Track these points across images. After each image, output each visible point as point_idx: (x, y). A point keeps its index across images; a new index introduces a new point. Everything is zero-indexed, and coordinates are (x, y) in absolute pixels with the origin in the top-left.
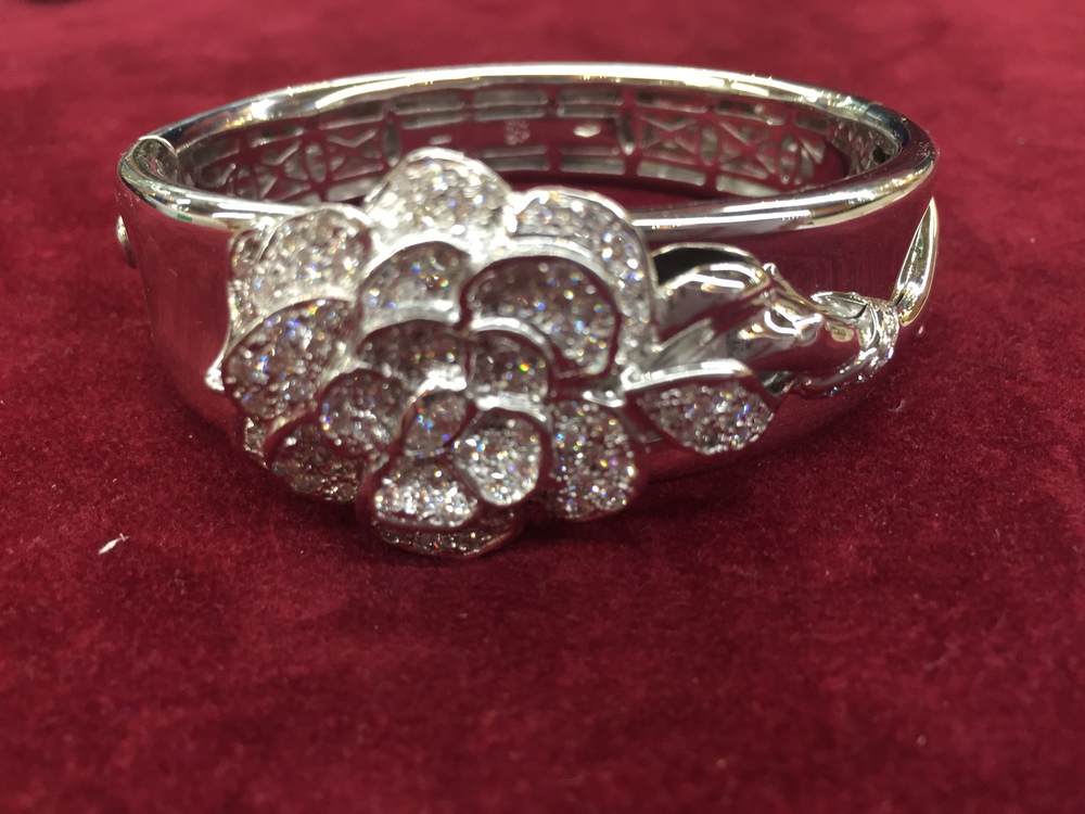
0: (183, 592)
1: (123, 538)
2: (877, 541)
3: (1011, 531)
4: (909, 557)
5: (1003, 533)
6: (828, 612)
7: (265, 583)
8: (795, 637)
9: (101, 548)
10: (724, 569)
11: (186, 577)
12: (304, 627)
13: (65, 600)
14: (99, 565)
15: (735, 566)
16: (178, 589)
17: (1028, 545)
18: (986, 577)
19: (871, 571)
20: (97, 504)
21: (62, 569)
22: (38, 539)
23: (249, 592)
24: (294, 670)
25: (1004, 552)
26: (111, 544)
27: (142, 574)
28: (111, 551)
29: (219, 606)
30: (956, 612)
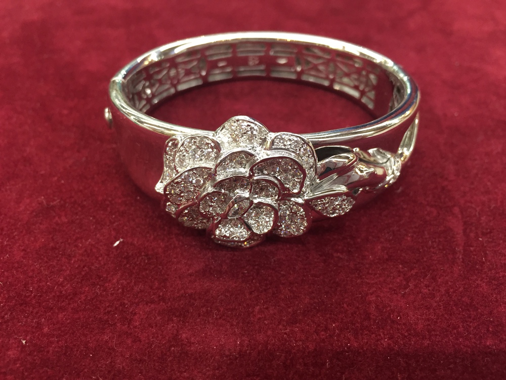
0: (146, 261)
1: (121, 240)
2: (388, 245)
3: (435, 242)
4: (399, 251)
5: (432, 242)
6: (370, 272)
7: (175, 258)
8: (359, 281)
9: (114, 244)
10: (335, 255)
11: (147, 255)
12: (191, 275)
13: (105, 264)
14: (114, 250)
15: (339, 254)
16: (145, 261)
17: (441, 247)
18: (425, 259)
19: (386, 257)
20: (109, 226)
21: (101, 252)
22: (90, 240)
23: (170, 262)
24: (190, 291)
25: (432, 250)
26: (118, 243)
27: (130, 254)
28: (118, 245)
29: (160, 267)
30: (413, 272)
